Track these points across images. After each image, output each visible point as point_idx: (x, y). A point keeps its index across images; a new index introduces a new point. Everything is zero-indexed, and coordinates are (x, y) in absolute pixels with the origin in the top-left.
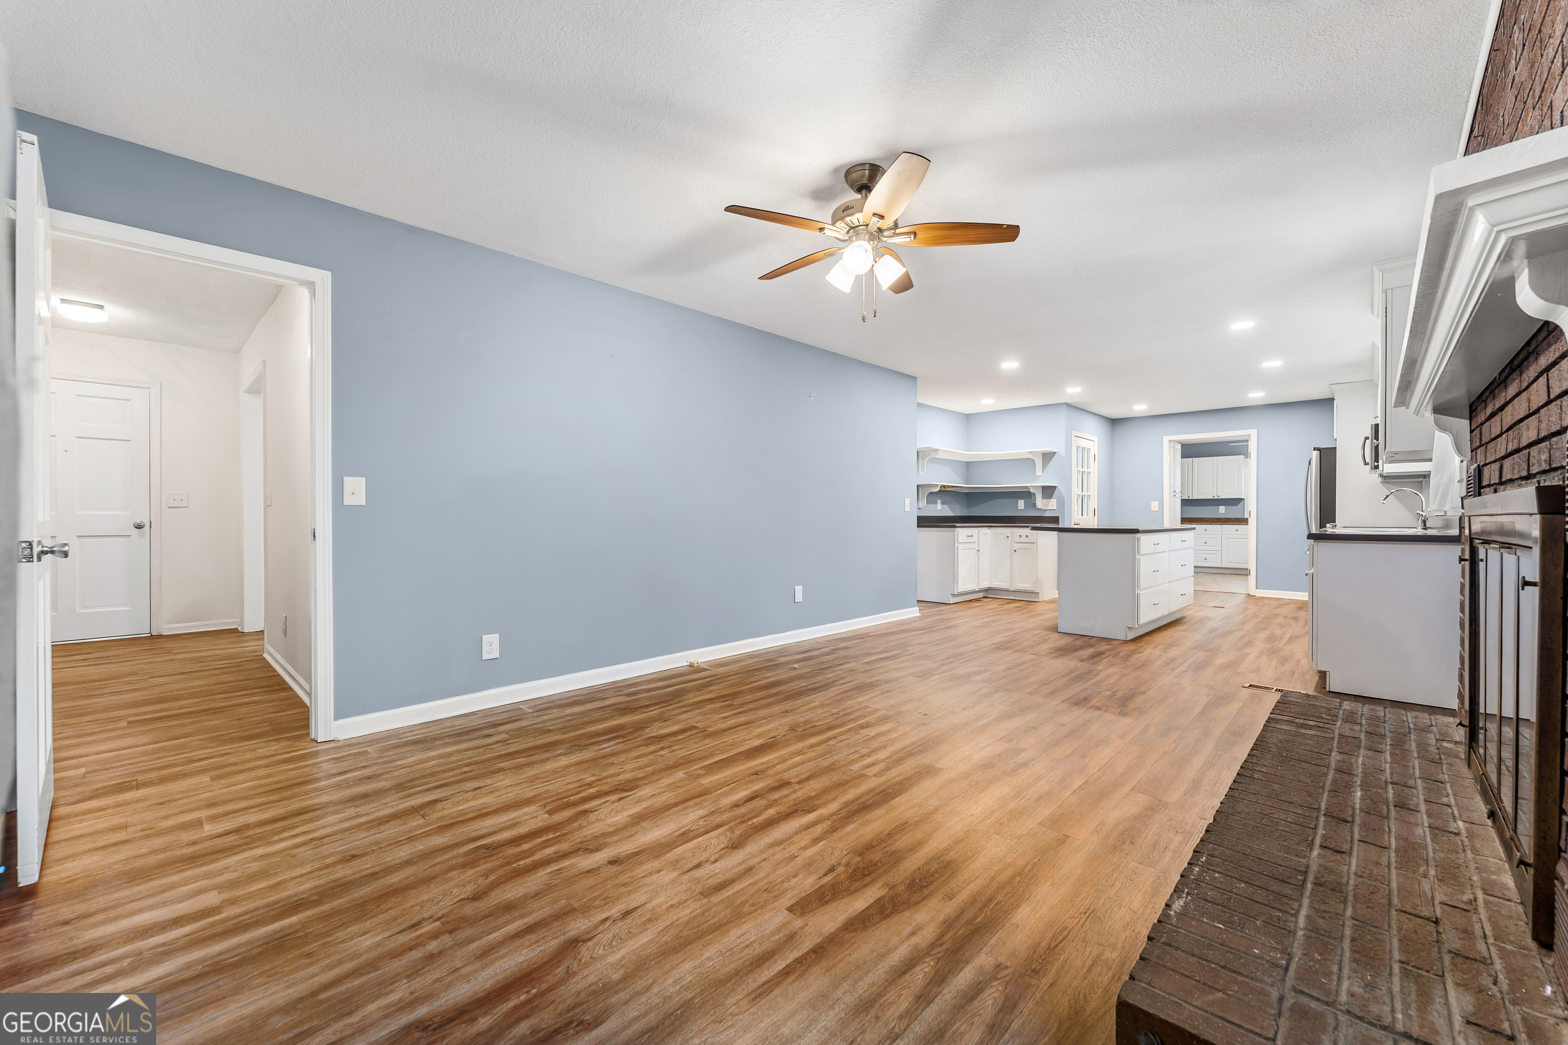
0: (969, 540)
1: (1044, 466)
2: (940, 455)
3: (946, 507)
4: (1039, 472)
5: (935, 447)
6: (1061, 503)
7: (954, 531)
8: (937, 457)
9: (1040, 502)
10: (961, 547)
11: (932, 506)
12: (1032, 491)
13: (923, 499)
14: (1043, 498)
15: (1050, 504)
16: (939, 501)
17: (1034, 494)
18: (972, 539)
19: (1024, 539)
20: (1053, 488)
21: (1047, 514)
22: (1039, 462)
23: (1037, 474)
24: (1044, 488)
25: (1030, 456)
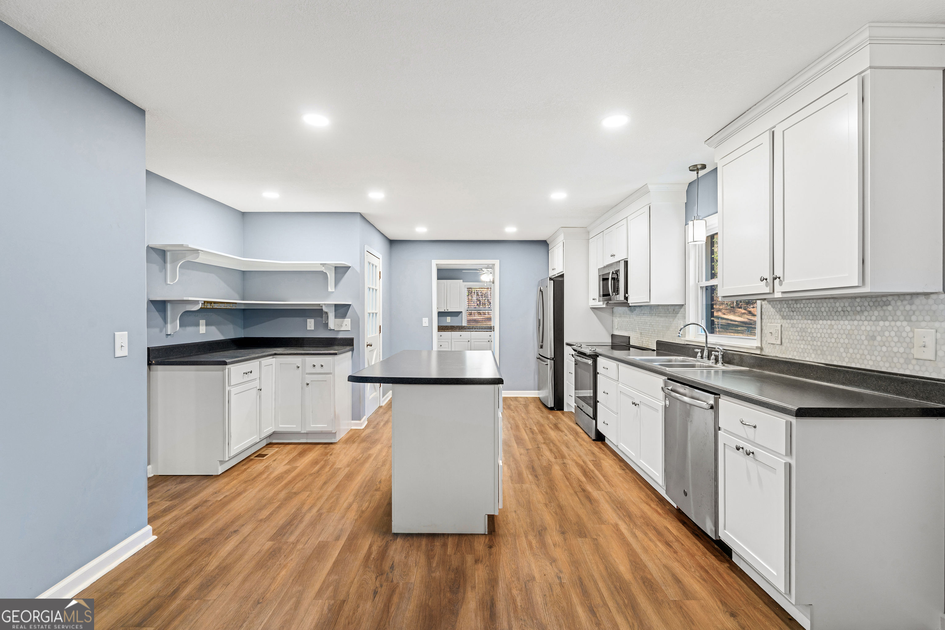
0: (246, 378)
1: (337, 282)
2: (201, 259)
3: (213, 329)
4: (331, 288)
5: (192, 246)
6: (357, 324)
7: (223, 370)
8: (197, 261)
9: (332, 322)
10: (234, 390)
11: (190, 329)
12: (325, 309)
13: (173, 321)
14: (336, 317)
15: (344, 325)
16: (202, 322)
17: (326, 313)
18: (251, 376)
19: (318, 369)
20: (347, 307)
21: (341, 336)
22: (331, 276)
23: (330, 290)
24: (337, 307)
25: (323, 269)
